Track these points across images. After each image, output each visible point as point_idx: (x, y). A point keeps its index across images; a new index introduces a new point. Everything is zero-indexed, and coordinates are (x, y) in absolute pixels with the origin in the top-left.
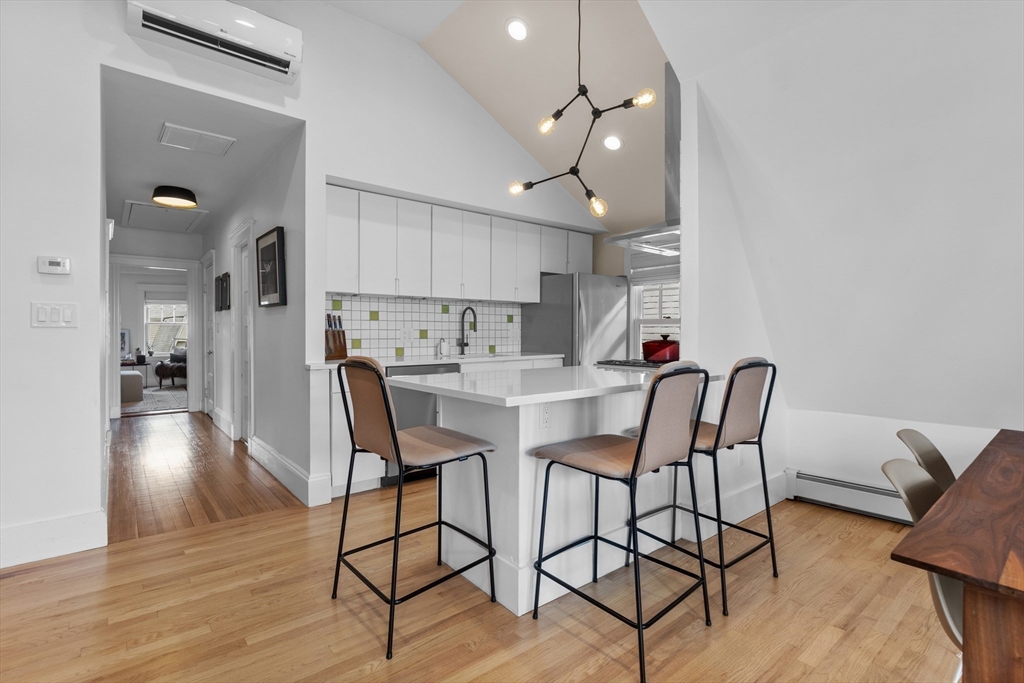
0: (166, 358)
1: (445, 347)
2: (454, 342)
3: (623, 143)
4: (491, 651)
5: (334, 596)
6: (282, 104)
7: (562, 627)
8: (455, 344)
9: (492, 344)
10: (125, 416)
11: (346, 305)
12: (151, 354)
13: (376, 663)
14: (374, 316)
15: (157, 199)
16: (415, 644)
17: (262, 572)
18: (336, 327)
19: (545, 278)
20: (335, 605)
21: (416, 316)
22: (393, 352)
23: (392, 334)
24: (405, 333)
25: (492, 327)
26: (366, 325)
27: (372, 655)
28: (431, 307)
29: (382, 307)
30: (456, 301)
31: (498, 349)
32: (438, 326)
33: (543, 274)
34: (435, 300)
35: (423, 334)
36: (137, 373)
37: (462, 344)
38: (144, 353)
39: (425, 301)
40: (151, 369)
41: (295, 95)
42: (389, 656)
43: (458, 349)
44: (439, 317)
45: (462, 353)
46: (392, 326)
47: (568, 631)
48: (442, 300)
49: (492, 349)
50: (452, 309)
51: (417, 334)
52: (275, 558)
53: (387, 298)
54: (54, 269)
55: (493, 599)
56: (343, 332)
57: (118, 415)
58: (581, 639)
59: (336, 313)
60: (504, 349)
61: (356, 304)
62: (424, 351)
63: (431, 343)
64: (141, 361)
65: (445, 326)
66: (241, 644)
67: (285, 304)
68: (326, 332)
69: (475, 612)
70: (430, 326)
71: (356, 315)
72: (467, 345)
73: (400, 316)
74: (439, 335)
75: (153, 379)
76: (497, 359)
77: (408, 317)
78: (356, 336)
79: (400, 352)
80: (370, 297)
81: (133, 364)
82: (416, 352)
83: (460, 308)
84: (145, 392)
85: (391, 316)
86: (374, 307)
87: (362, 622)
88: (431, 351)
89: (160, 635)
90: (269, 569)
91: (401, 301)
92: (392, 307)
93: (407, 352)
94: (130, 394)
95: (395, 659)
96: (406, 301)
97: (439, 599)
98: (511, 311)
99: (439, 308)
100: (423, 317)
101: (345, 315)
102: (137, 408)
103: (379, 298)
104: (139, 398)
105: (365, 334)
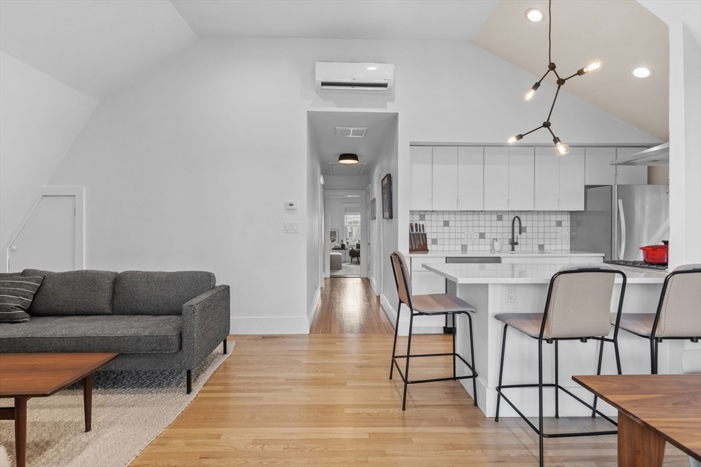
0: (354, 246)
1: (497, 245)
2: (507, 242)
3: (653, 71)
4: (459, 426)
5: (391, 378)
6: (385, 107)
7: (511, 431)
8: (508, 243)
9: (541, 243)
10: (332, 277)
11: (428, 217)
12: (348, 243)
13: (396, 410)
14: (446, 224)
15: (340, 161)
16: (420, 409)
17: (364, 359)
18: (420, 231)
19: (589, 190)
20: (390, 382)
21: (476, 223)
22: (459, 248)
23: (458, 236)
24: (468, 235)
25: (541, 230)
26: (440, 230)
27: (396, 406)
28: (488, 217)
29: (452, 217)
30: (509, 212)
31: (546, 247)
32: (494, 230)
33: (587, 187)
34: (491, 212)
35: (482, 236)
36: (340, 254)
37: (513, 243)
38: (345, 243)
39: (483, 213)
40: (347, 252)
41: (392, 100)
42: (404, 409)
43: (510, 246)
44: (494, 224)
45: (513, 249)
46: (459, 230)
47: (513, 434)
48: (497, 212)
49: (541, 247)
50: (505, 217)
51: (477, 236)
52: (371, 355)
53: (455, 212)
54: (291, 207)
55: (476, 404)
56: (425, 234)
57: (329, 276)
58: (519, 440)
59: (421, 223)
60: (553, 247)
61: (434, 217)
62: (482, 248)
63: (488, 242)
64: (343, 247)
65: (500, 230)
66: (345, 384)
67: (392, 218)
68: (410, 234)
69: (462, 407)
70: (488, 230)
71: (434, 224)
72: (517, 244)
73: (464, 224)
74: (494, 236)
75: (349, 258)
76: (545, 255)
77: (470, 224)
78: (434, 237)
79: (464, 248)
80: (443, 212)
81: (339, 249)
82: (476, 247)
83: (512, 217)
84: (343, 265)
85: (458, 224)
86: (446, 218)
87: (398, 392)
88: (488, 248)
89: (317, 371)
90: (367, 359)
91: (465, 213)
92: (458, 217)
93: (470, 248)
94: (335, 265)
95: (406, 412)
96: (468, 213)
97: (445, 395)
98: (559, 218)
99: (494, 217)
100: (482, 224)
101: (427, 224)
102: (338, 273)
103: (449, 212)
104: (340, 268)
105: (440, 236)
